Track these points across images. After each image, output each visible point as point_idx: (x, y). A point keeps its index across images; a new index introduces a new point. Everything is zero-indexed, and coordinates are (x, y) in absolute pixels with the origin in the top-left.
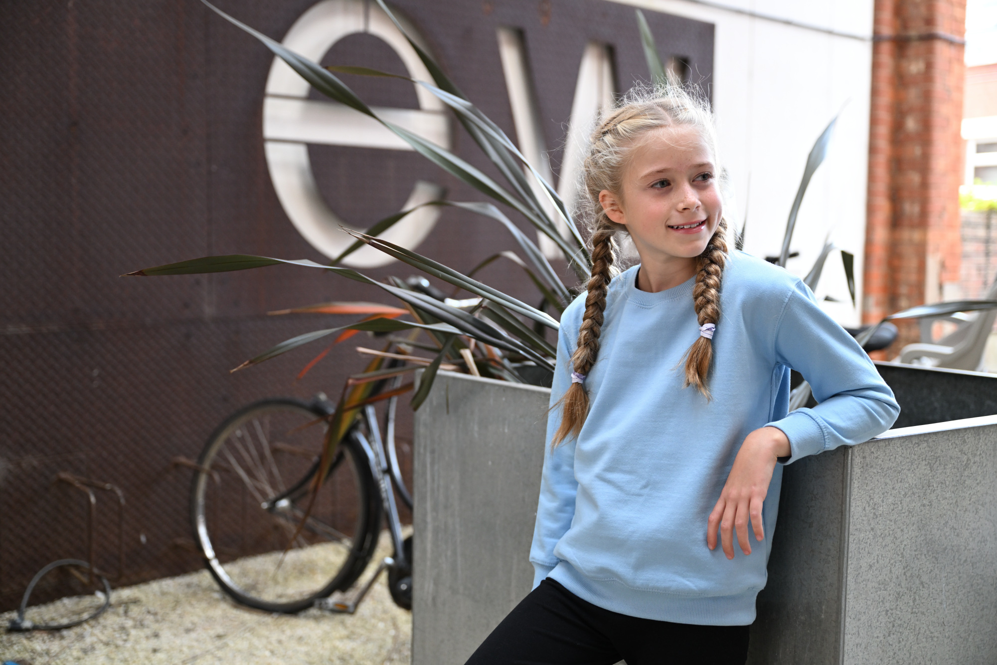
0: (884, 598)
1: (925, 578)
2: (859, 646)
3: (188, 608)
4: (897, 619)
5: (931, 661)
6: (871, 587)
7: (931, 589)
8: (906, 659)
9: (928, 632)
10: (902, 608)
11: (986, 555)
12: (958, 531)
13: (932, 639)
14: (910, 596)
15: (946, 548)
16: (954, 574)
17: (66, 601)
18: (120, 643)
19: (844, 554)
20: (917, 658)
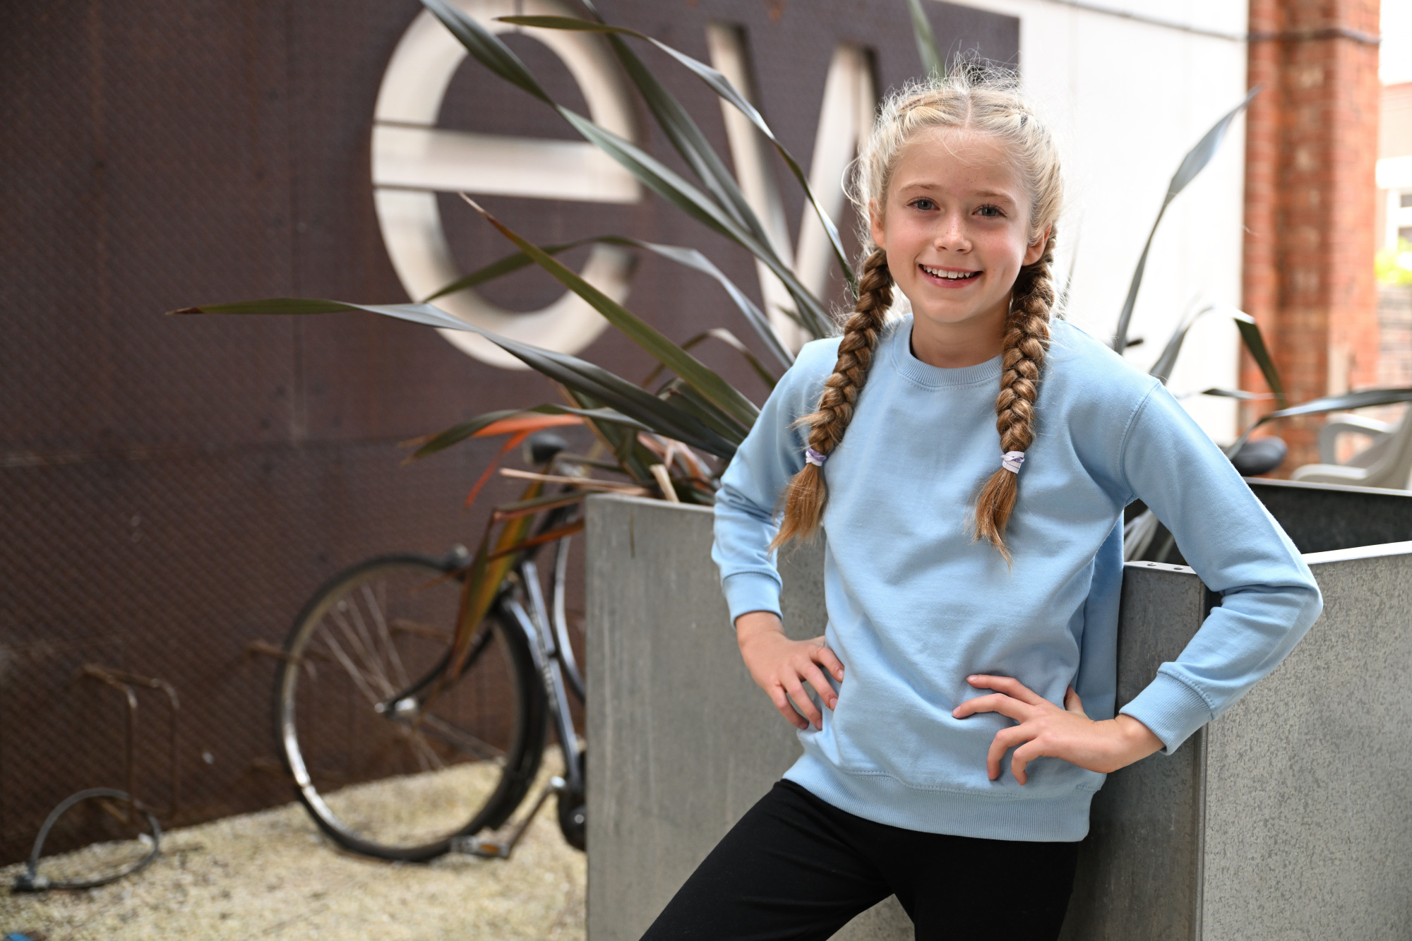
0: (1261, 802)
1: (1321, 774)
2: (1225, 870)
3: (273, 857)
4: (1281, 832)
5: (1332, 893)
6: (1242, 786)
7: (1330, 789)
8: (1294, 890)
9: (1326, 852)
10: (1288, 817)
12: (1368, 706)
13: (1333, 863)
14: (1300, 800)
15: (1350, 732)
16: (1364, 768)
17: (97, 849)
18: (174, 906)
20: (1311, 890)
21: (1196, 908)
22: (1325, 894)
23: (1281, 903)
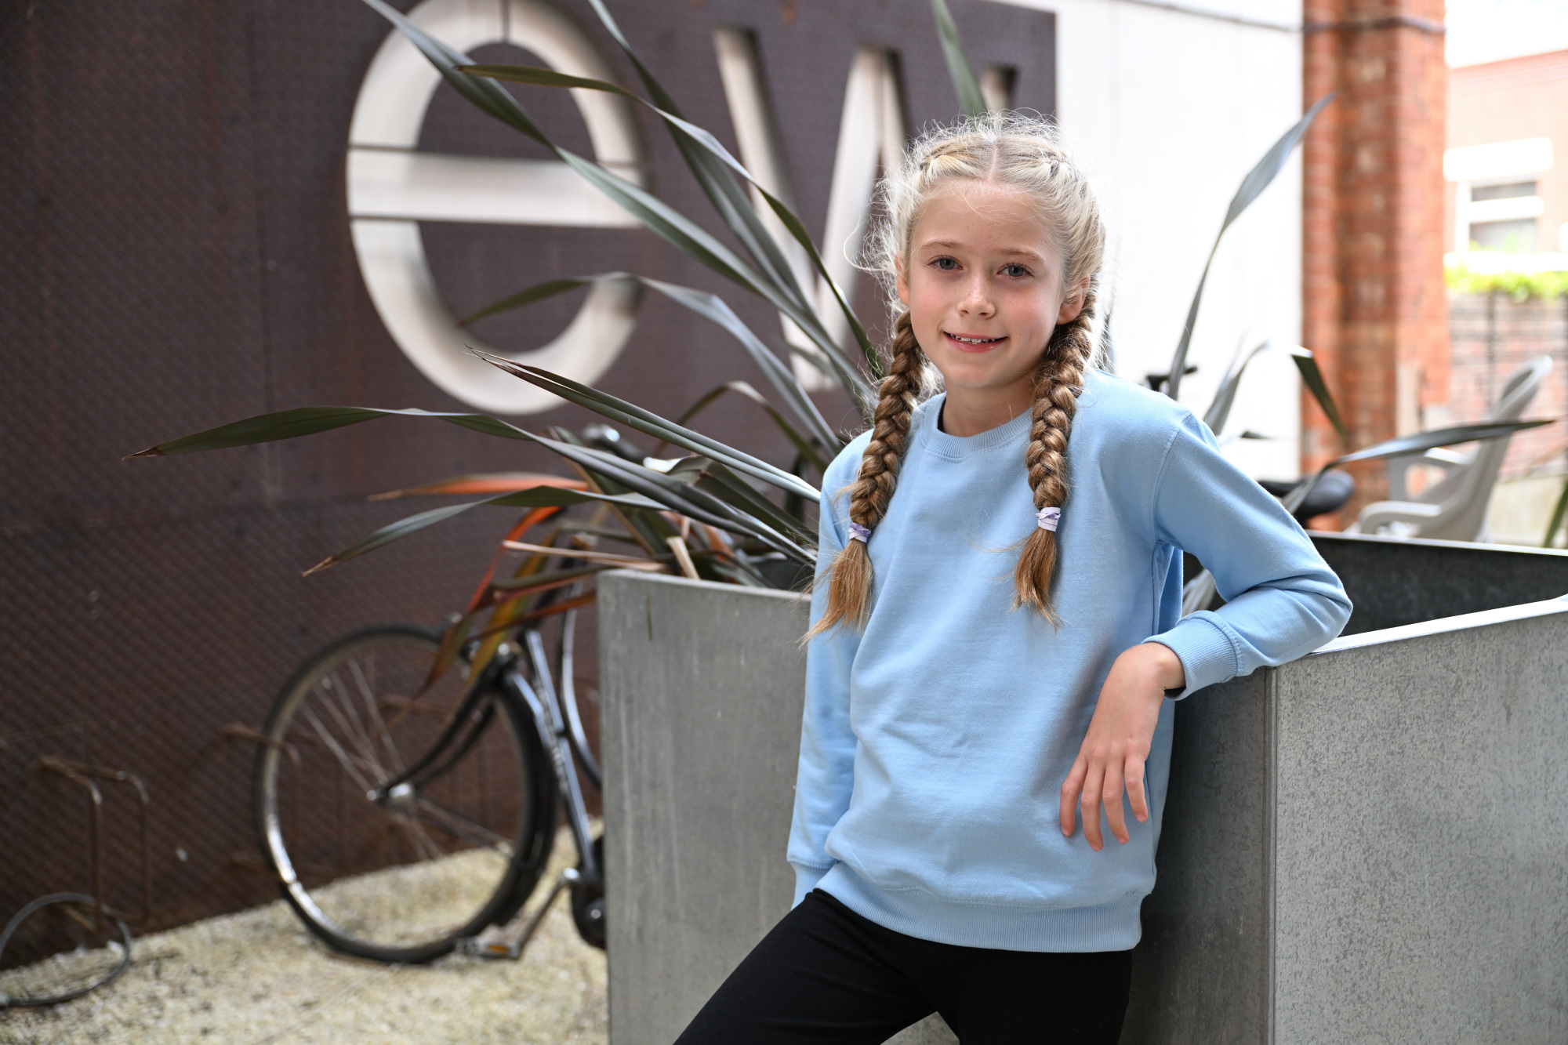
0: (1335, 900)
1: (1397, 866)
2: (1298, 975)
3: (257, 963)
4: (1356, 931)
5: (1412, 993)
6: (1313, 883)
7: (1407, 882)
8: (1372, 992)
9: (1404, 949)
10: (1364, 914)
11: (1491, 826)
12: (1446, 791)
13: (1411, 960)
14: (1375, 895)
15: (1427, 819)
16: (1443, 858)
17: (61, 959)
18: (150, 1021)
19: (1270, 834)
20: (1389, 990)
21: (1267, 1018)
22: (1404, 994)
23: (1358, 1006)
